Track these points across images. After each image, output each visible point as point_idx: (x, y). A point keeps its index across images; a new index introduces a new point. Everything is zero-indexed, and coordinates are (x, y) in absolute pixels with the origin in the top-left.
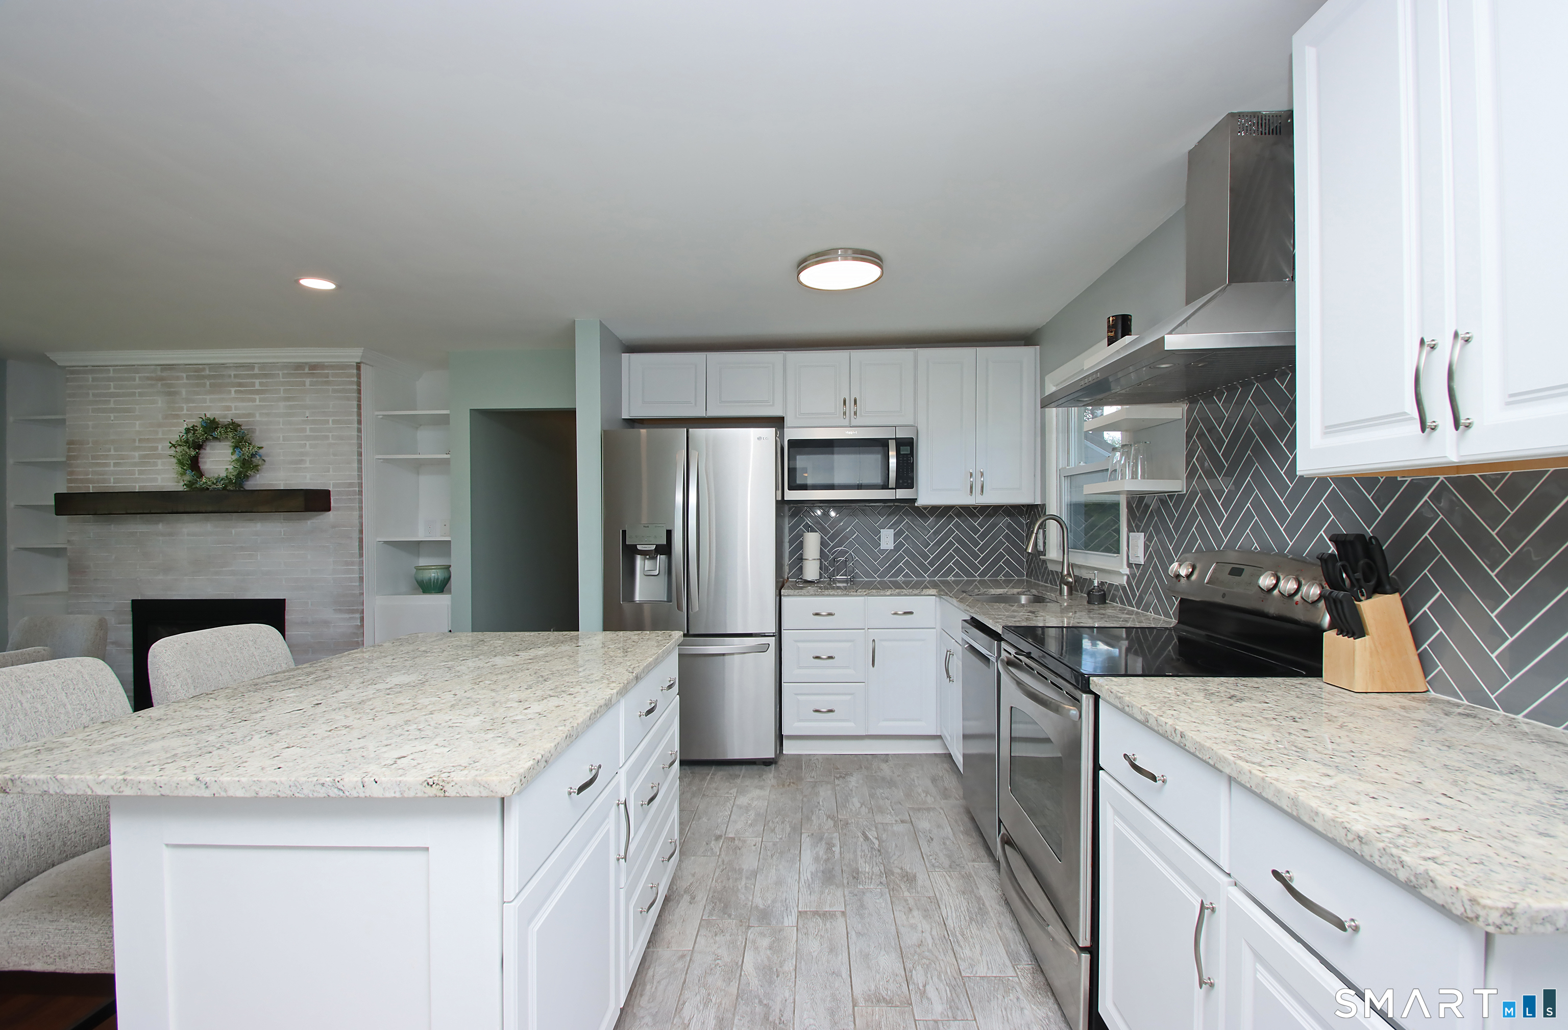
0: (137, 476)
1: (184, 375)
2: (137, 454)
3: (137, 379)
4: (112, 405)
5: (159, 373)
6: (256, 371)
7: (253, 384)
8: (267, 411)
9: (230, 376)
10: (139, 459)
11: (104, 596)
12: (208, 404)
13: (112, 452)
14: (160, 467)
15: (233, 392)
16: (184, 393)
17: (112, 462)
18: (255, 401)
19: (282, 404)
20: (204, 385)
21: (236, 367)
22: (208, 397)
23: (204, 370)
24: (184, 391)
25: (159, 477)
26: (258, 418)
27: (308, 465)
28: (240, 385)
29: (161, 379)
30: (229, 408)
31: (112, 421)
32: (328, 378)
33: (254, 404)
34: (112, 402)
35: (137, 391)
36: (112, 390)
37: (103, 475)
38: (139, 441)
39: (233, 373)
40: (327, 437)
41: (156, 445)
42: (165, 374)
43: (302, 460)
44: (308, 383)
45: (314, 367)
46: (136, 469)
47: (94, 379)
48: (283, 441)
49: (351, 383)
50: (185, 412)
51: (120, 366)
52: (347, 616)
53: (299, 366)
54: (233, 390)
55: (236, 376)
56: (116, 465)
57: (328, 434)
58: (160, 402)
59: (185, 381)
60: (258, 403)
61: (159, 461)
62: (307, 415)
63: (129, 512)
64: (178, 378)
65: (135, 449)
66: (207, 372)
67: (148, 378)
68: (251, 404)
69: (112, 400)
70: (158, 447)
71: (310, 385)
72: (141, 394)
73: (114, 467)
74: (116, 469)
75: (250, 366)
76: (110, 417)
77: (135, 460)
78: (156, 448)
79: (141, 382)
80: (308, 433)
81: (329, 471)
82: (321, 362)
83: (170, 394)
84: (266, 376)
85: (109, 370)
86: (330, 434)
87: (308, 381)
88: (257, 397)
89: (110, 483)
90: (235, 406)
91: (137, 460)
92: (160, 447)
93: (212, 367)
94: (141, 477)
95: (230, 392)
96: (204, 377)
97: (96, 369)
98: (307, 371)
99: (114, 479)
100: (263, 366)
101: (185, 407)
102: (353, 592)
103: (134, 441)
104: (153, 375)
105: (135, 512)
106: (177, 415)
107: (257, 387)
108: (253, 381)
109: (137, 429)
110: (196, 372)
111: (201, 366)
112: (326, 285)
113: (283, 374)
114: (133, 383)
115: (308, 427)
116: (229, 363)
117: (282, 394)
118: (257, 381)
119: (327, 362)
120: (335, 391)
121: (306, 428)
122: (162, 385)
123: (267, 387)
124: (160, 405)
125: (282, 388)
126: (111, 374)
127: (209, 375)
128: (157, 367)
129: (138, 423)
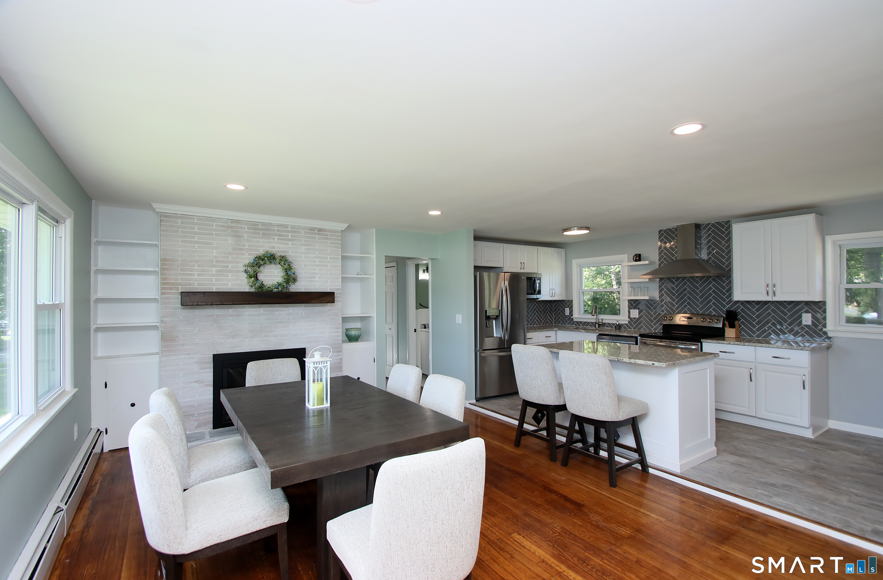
0: (214, 282)
1: (246, 227)
2: (214, 269)
3: (214, 226)
4: (196, 239)
5: (230, 224)
6: (289, 229)
7: (288, 236)
8: (295, 250)
9: (274, 230)
10: (216, 272)
11: (189, 354)
12: (261, 244)
13: (196, 267)
14: (230, 277)
15: (276, 239)
16: (246, 237)
17: (196, 273)
18: (289, 245)
19: (303, 247)
20: (259, 234)
21: (278, 225)
22: (261, 240)
23: (258, 225)
24: (246, 236)
25: (230, 284)
26: (290, 254)
27: (317, 279)
28: (280, 235)
29: (231, 227)
30: (274, 247)
31: (196, 248)
32: (327, 236)
33: (288, 246)
34: (196, 238)
35: (214, 233)
36: (196, 230)
37: (190, 281)
38: (216, 261)
39: (276, 229)
40: (327, 266)
41: (228, 265)
42: (233, 225)
43: (314, 277)
44: (317, 238)
45: (320, 230)
46: (214, 278)
47: (182, 223)
48: (304, 266)
49: (339, 240)
50: (247, 247)
51: (202, 217)
52: (336, 354)
53: (312, 229)
54: (276, 238)
55: (277, 230)
56: (198, 275)
57: (327, 264)
58: (230, 240)
59: (247, 230)
60: (290, 246)
61: (230, 274)
62: (317, 254)
63: (235, 303)
64: (242, 228)
65: (214, 266)
66: (261, 227)
67: (222, 226)
68: (286, 246)
69: (196, 236)
70: (229, 266)
71: (318, 239)
72: (216, 235)
73: (198, 276)
74: (199, 277)
75: (286, 226)
76: (195, 246)
77: (212, 273)
78: (228, 267)
79: (217, 228)
80: (317, 263)
81: (328, 283)
82: (324, 228)
83: (236, 236)
84: (294, 232)
85: (194, 218)
86: (329, 264)
87: (317, 236)
88: (290, 243)
89: (195, 286)
90: (277, 247)
91: (214, 273)
92: (230, 266)
93: (263, 224)
94: (216, 282)
95: (274, 239)
96: (258, 229)
97: (184, 216)
98: (316, 231)
99: (197, 283)
100: (293, 227)
101: (247, 245)
102: (339, 342)
103: (213, 261)
104: (225, 224)
105: (239, 303)
106: (241, 249)
107: (290, 237)
108: (288, 234)
109: (215, 254)
110: (253, 226)
111: (256, 223)
112: (436, 213)
113: (304, 232)
114: (212, 227)
115: (317, 260)
116: (273, 223)
117: (303, 242)
118: (290, 234)
119: (326, 228)
120: (331, 243)
121: (316, 261)
122: (231, 231)
123: (295, 238)
124: (230, 242)
125: (304, 239)
126: (196, 221)
127: (262, 228)
128: (228, 220)
129: (215, 251)
